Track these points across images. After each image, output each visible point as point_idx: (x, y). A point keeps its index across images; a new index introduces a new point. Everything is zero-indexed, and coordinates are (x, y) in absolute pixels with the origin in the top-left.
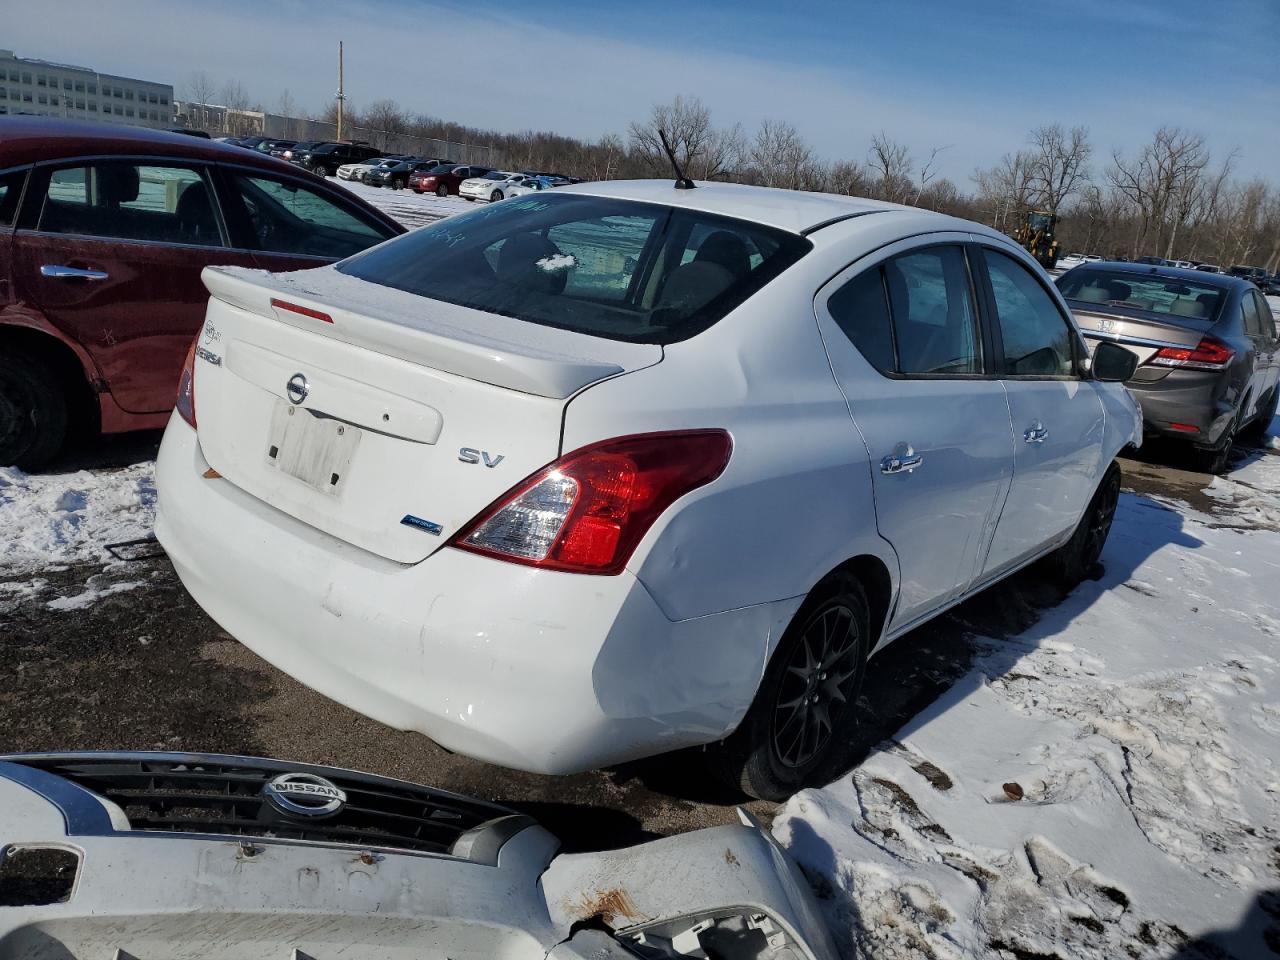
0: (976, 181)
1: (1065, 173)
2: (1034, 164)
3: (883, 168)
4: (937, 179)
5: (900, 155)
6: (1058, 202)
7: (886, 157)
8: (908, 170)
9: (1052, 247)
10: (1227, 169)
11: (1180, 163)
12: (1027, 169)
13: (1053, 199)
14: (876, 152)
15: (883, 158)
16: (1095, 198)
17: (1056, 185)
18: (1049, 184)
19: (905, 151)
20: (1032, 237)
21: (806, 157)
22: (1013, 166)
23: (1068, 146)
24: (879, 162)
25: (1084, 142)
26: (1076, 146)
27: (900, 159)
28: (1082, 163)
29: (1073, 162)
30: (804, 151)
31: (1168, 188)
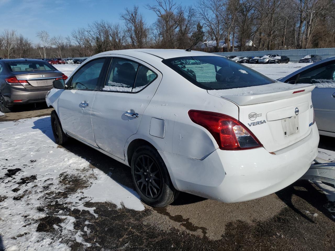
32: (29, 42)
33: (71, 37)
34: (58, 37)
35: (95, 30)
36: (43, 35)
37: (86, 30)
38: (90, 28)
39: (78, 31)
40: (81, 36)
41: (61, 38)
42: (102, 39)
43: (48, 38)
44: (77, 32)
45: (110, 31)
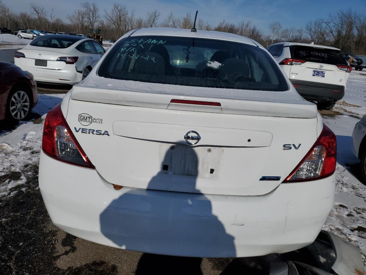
0: (68, 19)
1: (93, 16)
2: (84, 13)
3: (37, 14)
4: (56, 18)
5: (42, 10)
6: (93, 25)
7: (37, 11)
8: (46, 15)
9: (100, 38)
10: (133, 15)
11: (122, 13)
12: (82, 15)
13: (92, 24)
14: (33, 9)
15: (36, 11)
16: (102, 23)
17: (92, 20)
18: (90, 19)
19: (43, 9)
20: (95, 36)
21: (8, 11)
22: (78, 14)
23: (92, 8)
24: (35, 12)
25: (96, 7)
26: (94, 8)
27: (42, 12)
28: (97, 13)
29: (95, 13)
30: (7, 8)
31: (120, 20)
32: (260, 34)
33: (304, 29)
34: (291, 28)
35: (337, 21)
36: (275, 27)
37: (325, 21)
38: (331, 18)
39: (315, 22)
40: (316, 29)
41: (293, 30)
42: (344, 33)
43: (280, 30)
44: (313, 23)
45: (358, 22)
